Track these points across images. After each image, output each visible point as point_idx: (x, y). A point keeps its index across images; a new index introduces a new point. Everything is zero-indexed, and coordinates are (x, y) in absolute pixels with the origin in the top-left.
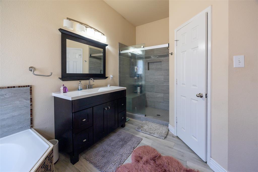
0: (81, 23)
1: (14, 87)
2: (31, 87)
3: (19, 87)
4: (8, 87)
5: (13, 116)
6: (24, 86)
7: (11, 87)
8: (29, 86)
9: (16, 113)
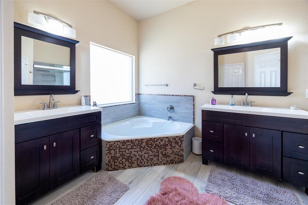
0: (232, 33)
1: (186, 96)
2: (193, 97)
3: (188, 96)
4: (184, 96)
5: (186, 113)
6: (190, 96)
7: (185, 96)
8: (192, 96)
9: (187, 111)
